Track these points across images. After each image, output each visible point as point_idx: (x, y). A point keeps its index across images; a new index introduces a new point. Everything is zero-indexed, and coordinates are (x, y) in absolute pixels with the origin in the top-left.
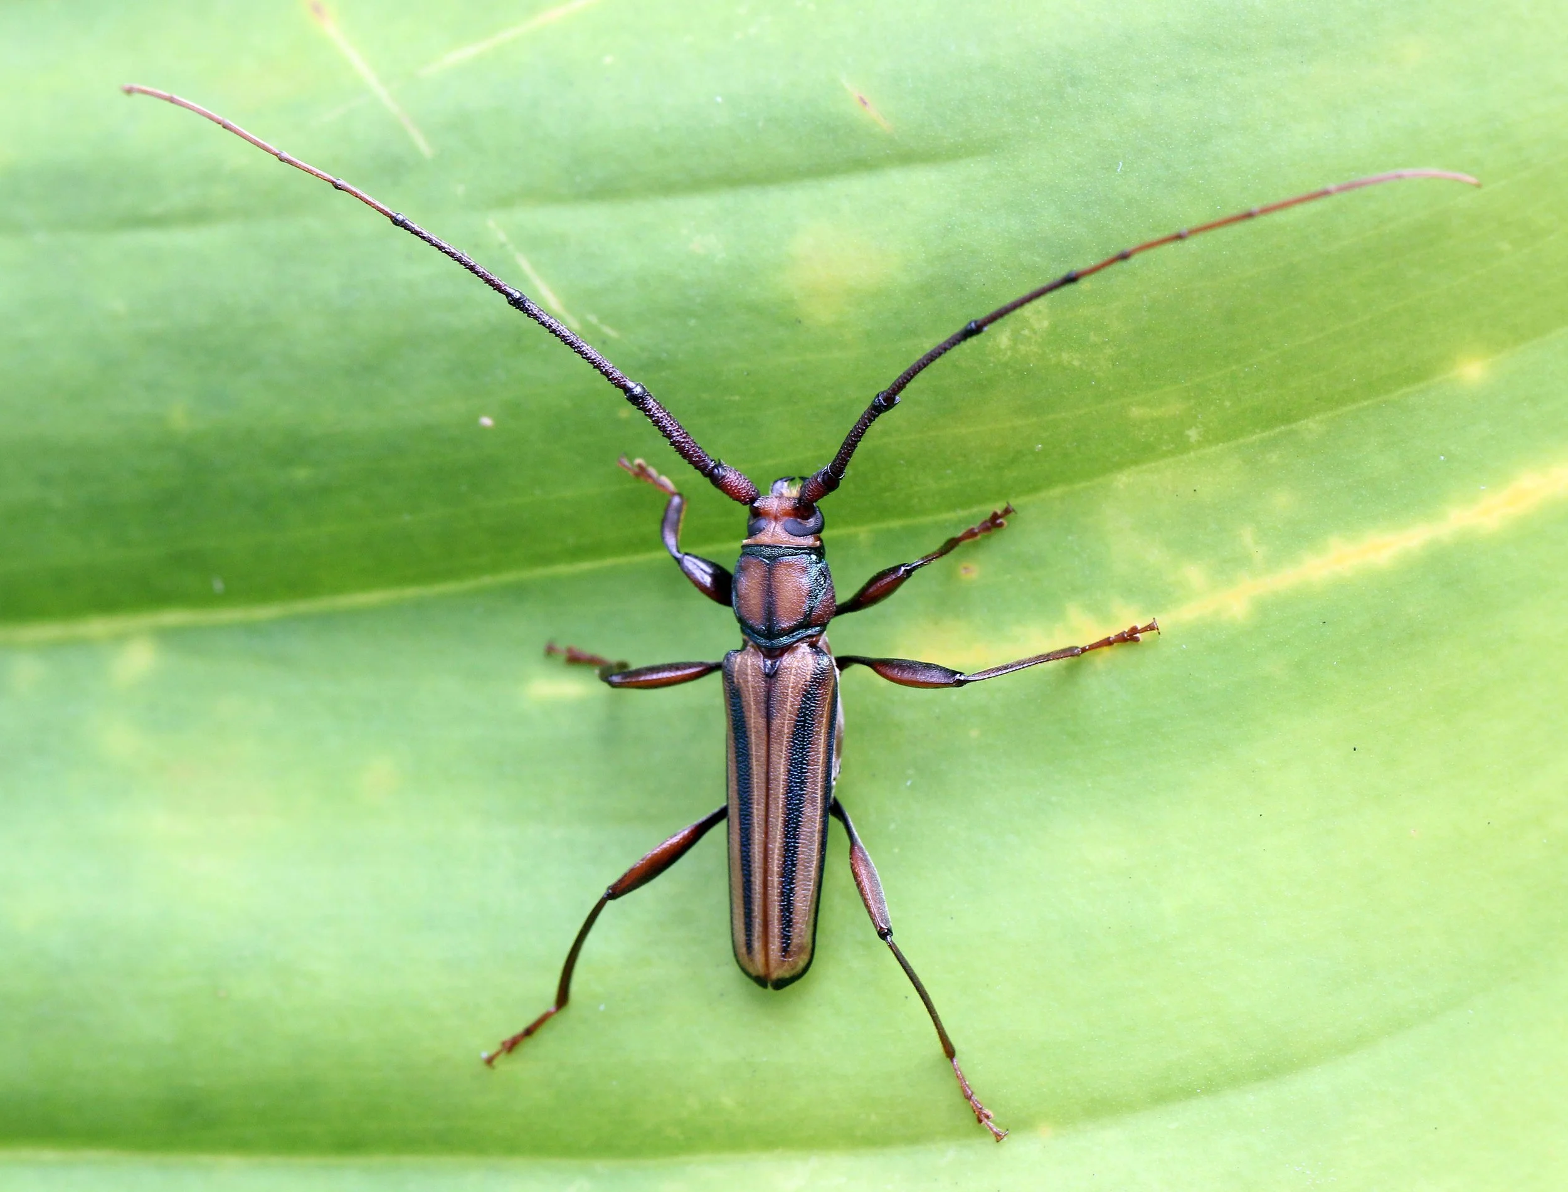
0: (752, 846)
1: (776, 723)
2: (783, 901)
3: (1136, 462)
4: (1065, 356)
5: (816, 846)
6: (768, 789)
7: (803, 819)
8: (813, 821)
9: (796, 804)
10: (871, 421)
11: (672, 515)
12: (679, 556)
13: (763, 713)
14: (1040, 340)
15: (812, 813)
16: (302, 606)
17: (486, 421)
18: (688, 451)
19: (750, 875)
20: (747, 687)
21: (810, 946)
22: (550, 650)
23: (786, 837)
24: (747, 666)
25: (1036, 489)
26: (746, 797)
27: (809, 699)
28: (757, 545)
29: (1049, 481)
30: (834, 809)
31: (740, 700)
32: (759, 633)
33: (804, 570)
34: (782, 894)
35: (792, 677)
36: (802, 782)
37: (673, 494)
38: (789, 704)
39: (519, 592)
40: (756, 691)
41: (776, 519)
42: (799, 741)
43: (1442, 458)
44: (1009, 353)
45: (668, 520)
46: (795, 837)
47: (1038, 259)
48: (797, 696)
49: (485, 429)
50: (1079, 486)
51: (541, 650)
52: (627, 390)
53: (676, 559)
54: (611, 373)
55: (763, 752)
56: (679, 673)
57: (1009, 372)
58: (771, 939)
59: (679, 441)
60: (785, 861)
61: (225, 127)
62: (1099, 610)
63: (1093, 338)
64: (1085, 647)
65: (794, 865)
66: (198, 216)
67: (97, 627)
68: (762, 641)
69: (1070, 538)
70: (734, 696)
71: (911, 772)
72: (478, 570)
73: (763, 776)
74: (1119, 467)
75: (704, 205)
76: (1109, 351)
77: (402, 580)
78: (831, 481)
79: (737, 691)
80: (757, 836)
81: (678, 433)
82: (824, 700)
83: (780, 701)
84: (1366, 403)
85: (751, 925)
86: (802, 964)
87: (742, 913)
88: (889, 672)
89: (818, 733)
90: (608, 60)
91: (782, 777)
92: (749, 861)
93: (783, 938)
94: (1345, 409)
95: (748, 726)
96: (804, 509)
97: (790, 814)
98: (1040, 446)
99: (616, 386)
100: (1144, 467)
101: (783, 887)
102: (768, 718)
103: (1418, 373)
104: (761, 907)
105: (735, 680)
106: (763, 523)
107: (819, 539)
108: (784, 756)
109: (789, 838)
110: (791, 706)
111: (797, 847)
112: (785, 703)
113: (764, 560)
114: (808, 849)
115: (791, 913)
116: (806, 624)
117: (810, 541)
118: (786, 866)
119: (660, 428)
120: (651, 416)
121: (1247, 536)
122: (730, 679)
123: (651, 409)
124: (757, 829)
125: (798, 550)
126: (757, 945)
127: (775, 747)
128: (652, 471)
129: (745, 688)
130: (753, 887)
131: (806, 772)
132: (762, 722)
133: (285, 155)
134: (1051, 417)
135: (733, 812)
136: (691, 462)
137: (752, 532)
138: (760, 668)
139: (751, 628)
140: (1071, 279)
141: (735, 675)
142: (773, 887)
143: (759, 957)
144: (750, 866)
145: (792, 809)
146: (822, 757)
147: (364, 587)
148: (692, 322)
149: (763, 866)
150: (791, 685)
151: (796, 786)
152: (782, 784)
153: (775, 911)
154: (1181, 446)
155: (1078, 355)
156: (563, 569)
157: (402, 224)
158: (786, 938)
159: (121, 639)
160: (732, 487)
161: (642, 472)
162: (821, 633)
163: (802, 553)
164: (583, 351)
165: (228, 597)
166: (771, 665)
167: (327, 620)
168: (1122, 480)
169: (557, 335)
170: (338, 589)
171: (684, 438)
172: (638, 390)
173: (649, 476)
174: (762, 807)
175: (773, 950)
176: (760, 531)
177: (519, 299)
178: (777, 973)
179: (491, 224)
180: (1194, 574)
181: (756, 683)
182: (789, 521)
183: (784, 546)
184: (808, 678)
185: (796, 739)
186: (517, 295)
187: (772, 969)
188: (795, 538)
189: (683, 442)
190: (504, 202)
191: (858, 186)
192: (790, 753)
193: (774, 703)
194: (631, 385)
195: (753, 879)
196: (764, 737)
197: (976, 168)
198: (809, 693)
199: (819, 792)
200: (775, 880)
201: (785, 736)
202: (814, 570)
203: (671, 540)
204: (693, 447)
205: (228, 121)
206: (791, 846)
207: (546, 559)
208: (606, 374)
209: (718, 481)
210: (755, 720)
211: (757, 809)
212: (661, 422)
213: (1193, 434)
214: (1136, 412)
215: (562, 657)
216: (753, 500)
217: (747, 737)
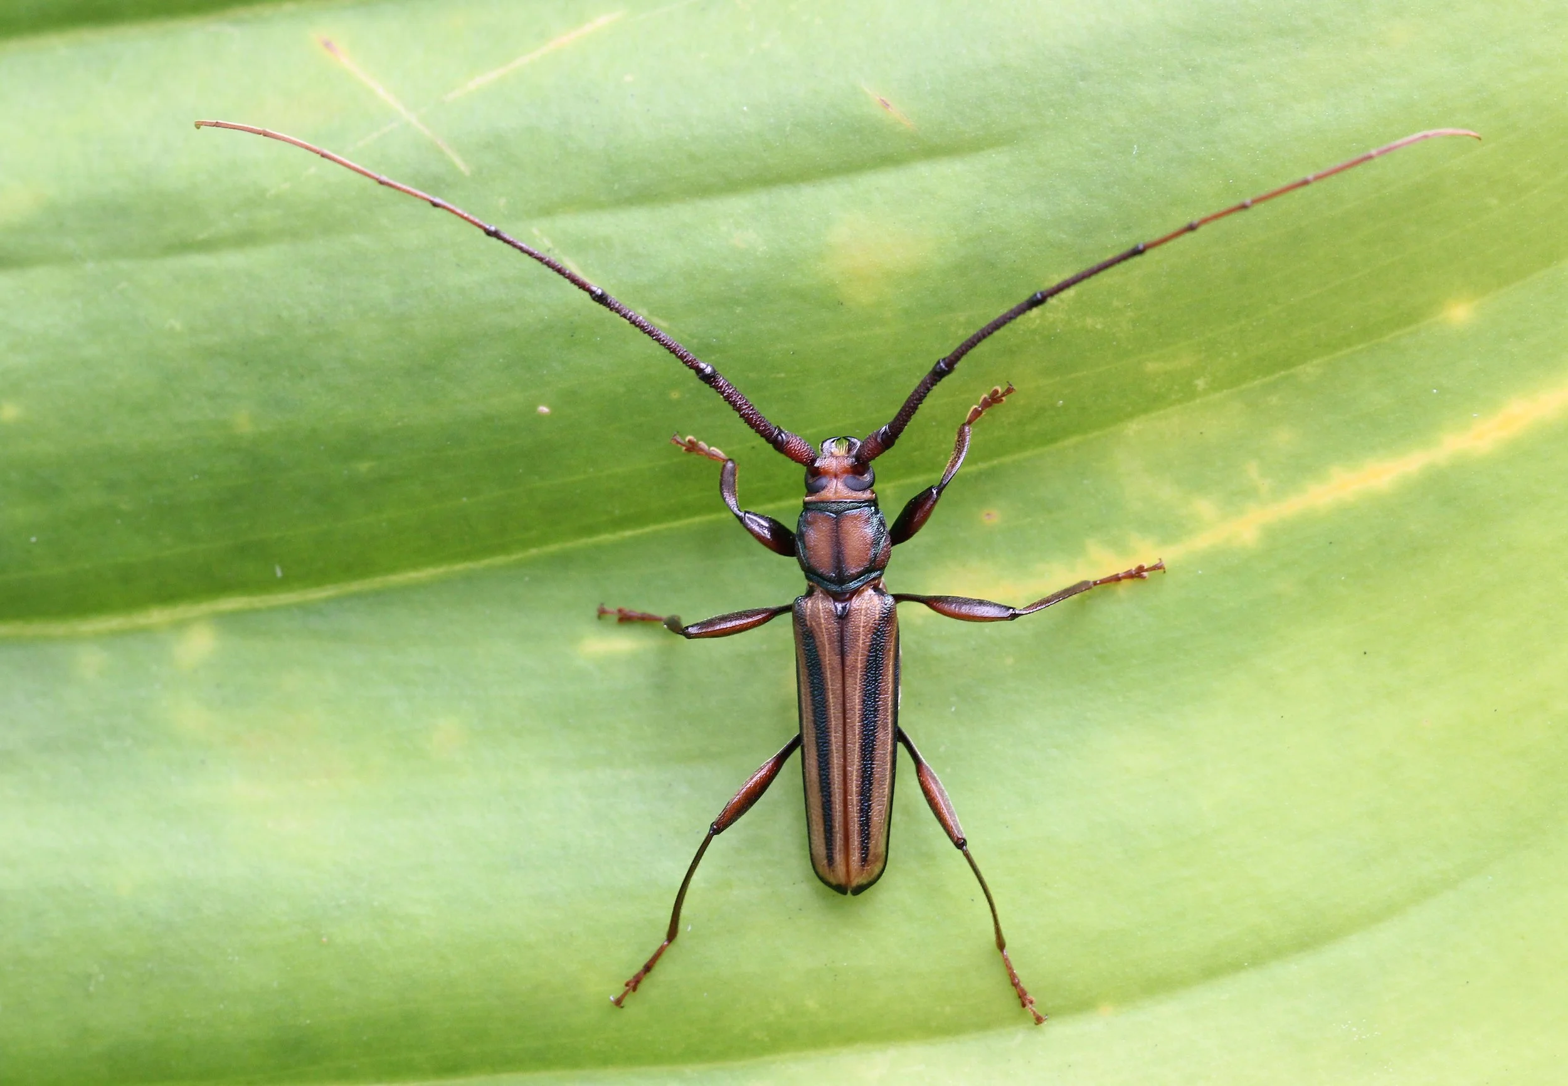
0: (831, 770)
1: (850, 659)
2: (862, 817)
3: (1146, 411)
4: (1089, 321)
5: (889, 766)
6: (845, 718)
7: (878, 743)
8: (884, 743)
9: (872, 730)
10: (932, 385)
11: (728, 478)
12: (741, 514)
13: (837, 650)
14: (1067, 308)
15: (884, 737)
16: (355, 586)
17: (544, 409)
18: (756, 421)
19: (830, 796)
20: (821, 628)
21: (884, 853)
22: (602, 613)
23: (864, 760)
24: (819, 610)
25: (1054, 440)
26: (824, 726)
27: (878, 636)
28: (823, 502)
29: (1065, 432)
30: (899, 736)
31: (814, 640)
32: (830, 580)
33: (867, 521)
34: (861, 810)
35: (862, 617)
36: (876, 710)
37: (727, 461)
38: (861, 642)
39: (564, 561)
40: (829, 632)
41: (836, 476)
42: (872, 674)
43: (1435, 391)
44: (1038, 321)
45: (725, 482)
46: (872, 759)
47: (1064, 236)
48: (868, 634)
49: (542, 417)
50: (1093, 435)
51: (594, 613)
52: (699, 371)
53: (737, 516)
54: (686, 357)
55: (839, 685)
56: (750, 620)
57: (1037, 338)
58: (851, 851)
59: (748, 414)
60: (863, 782)
61: (323, 156)
62: (1118, 545)
63: (1116, 303)
64: (1096, 582)
65: (871, 784)
66: (246, 239)
67: (157, 616)
68: (834, 588)
69: (1085, 482)
70: (806, 636)
71: (953, 699)
72: (525, 544)
73: (839, 707)
74: (1130, 416)
75: (739, 204)
76: (1130, 314)
77: (466, 556)
78: (888, 440)
79: (811, 632)
80: (836, 761)
81: (746, 406)
82: (891, 636)
83: (852, 639)
84: (1360, 347)
85: (831, 840)
86: (877, 871)
87: (822, 829)
88: (946, 607)
89: (887, 665)
90: (629, 78)
91: (858, 707)
92: (829, 784)
93: (863, 849)
94: (1339, 354)
95: (823, 663)
96: (860, 466)
97: (866, 739)
98: (1061, 402)
99: (690, 368)
100: (1154, 415)
101: (862, 804)
102: (843, 655)
103: (1409, 317)
104: (842, 824)
105: (808, 623)
106: (824, 481)
107: (873, 492)
108: (858, 688)
109: (866, 760)
110: (863, 643)
111: (873, 768)
112: (857, 641)
113: (831, 514)
114: (882, 769)
115: (869, 827)
116: (868, 571)
117: (867, 495)
118: (864, 786)
119: (730, 402)
120: (722, 393)
121: (1252, 470)
122: (802, 622)
123: (722, 387)
124: (835, 755)
125: (859, 504)
126: (839, 857)
127: (849, 681)
128: (702, 444)
129: (817, 630)
130: (834, 806)
131: (878, 701)
132: (837, 659)
133: (384, 178)
134: (1073, 375)
135: (810, 739)
136: (758, 431)
137: (812, 490)
138: (831, 611)
139: (821, 576)
140: (1136, 252)
141: (808, 618)
142: (852, 805)
143: (840, 868)
144: (830, 788)
145: (867, 735)
146: (891, 686)
147: (415, 566)
148: (739, 310)
149: (842, 787)
150: (862, 624)
151: (871, 714)
152: (858, 713)
153: (855, 827)
154: (1189, 393)
155: (1101, 319)
156: (606, 538)
157: (495, 234)
158: (865, 849)
159: (180, 626)
160: (796, 450)
161: (692, 447)
162: (881, 575)
163: (864, 506)
164: (660, 339)
165: (284, 584)
166: (842, 608)
167: (380, 597)
168: (1132, 428)
169: (637, 326)
170: (392, 569)
171: (752, 410)
172: (708, 370)
173: (702, 450)
174: (840, 734)
175: (854, 861)
176: (823, 488)
177: (602, 295)
178: (856, 881)
179: (535, 231)
180: (1204, 507)
181: (829, 624)
182: (851, 480)
183: (849, 501)
184: (877, 617)
185: (869, 672)
186: (599, 292)
187: (852, 878)
188: (857, 492)
189: (751, 414)
190: (547, 211)
191: (887, 180)
192: (864, 685)
193: (847, 640)
194: (702, 365)
195: (833, 799)
196: (839, 672)
197: (999, 158)
198: (878, 630)
199: (889, 717)
200: (854, 798)
201: (859, 671)
202: (875, 520)
203: (731, 501)
204: (759, 417)
205: (326, 151)
206: (869, 768)
207: (590, 530)
208: (681, 357)
209: (780, 446)
210: (829, 658)
211: (836, 737)
212: (732, 397)
213: (1200, 383)
214: (1151, 367)
215: (615, 618)
216: (814, 461)
217: (822, 673)
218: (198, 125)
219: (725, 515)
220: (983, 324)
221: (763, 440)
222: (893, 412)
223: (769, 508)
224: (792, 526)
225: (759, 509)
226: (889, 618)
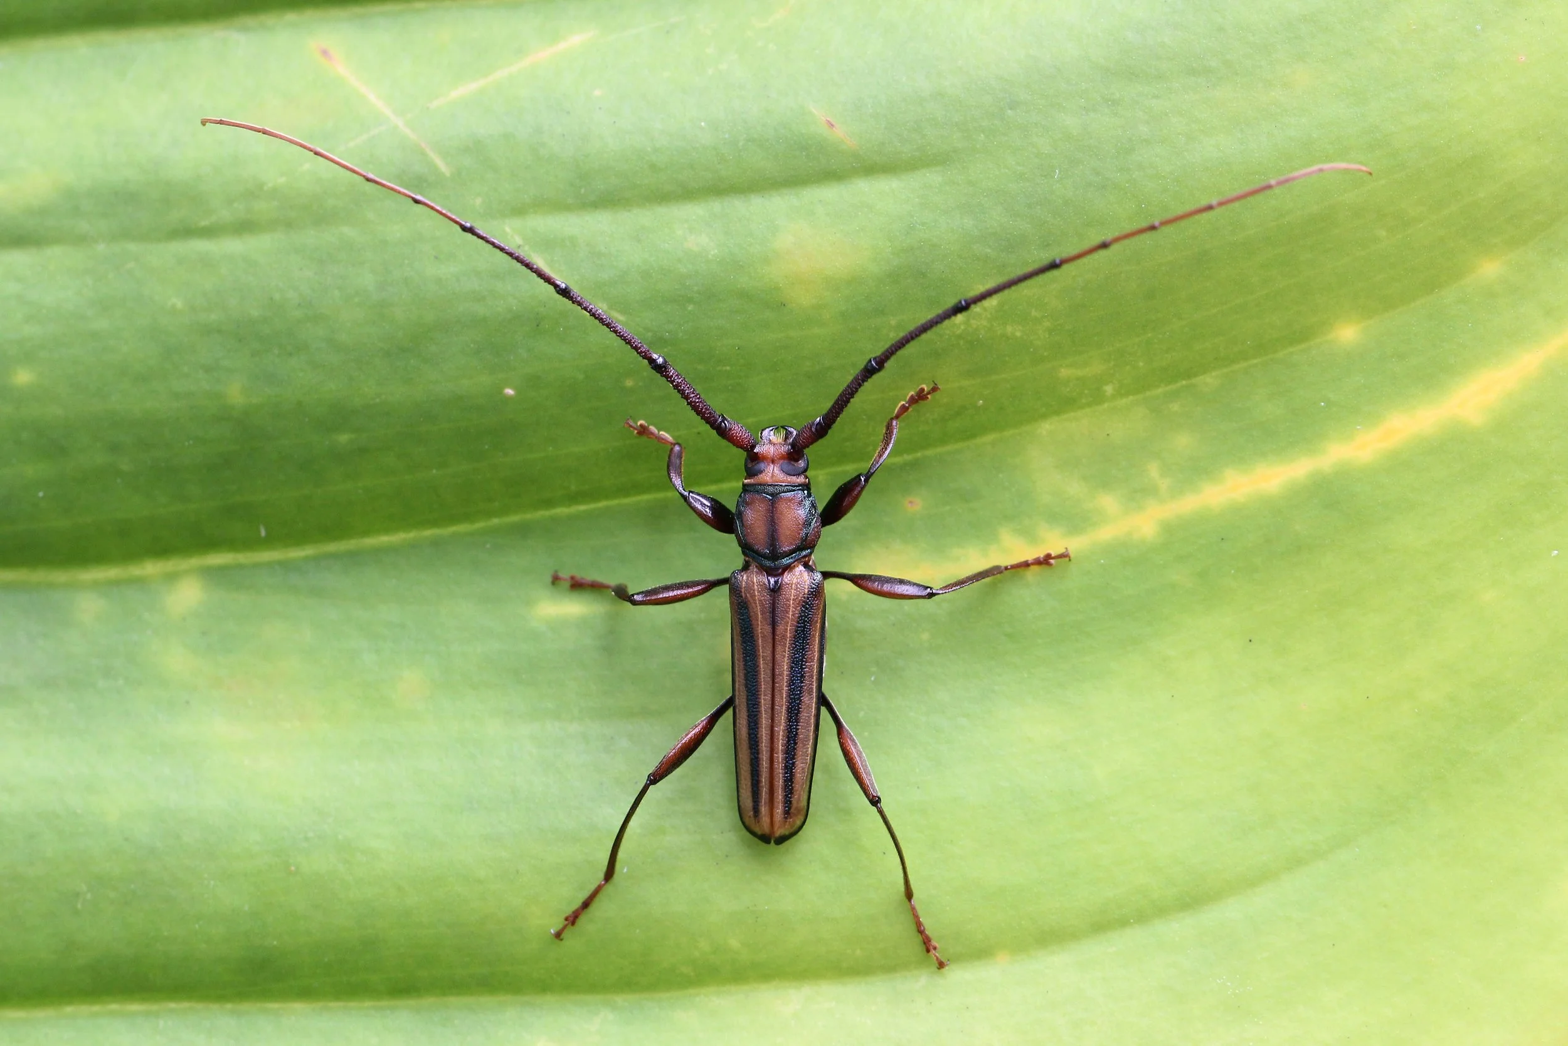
0: (760, 729)
1: (780, 628)
2: (786, 773)
3: (1057, 413)
4: (1009, 329)
5: (812, 728)
6: (773, 682)
7: (803, 706)
8: (809, 707)
9: (798, 694)
10: (864, 381)
11: (676, 461)
12: (686, 493)
13: (769, 620)
14: (989, 316)
15: (810, 702)
16: (332, 547)
17: (510, 392)
18: (702, 409)
19: (758, 754)
20: (755, 600)
21: (806, 807)
22: (556, 579)
23: (790, 721)
24: (754, 583)
25: (973, 436)
26: (754, 690)
27: (807, 609)
28: (761, 485)
29: (984, 429)
30: (823, 701)
31: (748, 610)
32: (764, 556)
33: (800, 503)
34: (786, 767)
35: (793, 591)
36: (802, 676)
37: (675, 444)
38: (791, 613)
39: (523, 531)
40: (762, 603)
41: (773, 462)
42: (800, 643)
43: (1323, 404)
44: (962, 327)
45: (672, 464)
46: (797, 721)
47: (989, 250)
48: (798, 607)
49: (508, 398)
50: (1008, 433)
51: (549, 579)
52: (652, 361)
53: (682, 495)
54: (640, 348)
55: (769, 652)
56: (690, 590)
57: (962, 342)
58: (776, 804)
59: (695, 402)
60: (788, 742)
61: (317, 153)
62: (1029, 534)
63: (1034, 313)
64: (1007, 567)
65: (796, 744)
66: (244, 227)
67: (151, 568)
68: (768, 563)
69: (1001, 475)
70: (741, 606)
71: (874, 669)
72: (489, 514)
73: (769, 672)
74: (1044, 417)
75: (695, 211)
76: (1047, 324)
77: (434, 523)
78: (822, 430)
79: (745, 603)
80: (764, 721)
81: (693, 395)
82: (819, 609)
83: (783, 611)
84: (1255, 361)
85: (758, 794)
86: (799, 823)
87: (750, 784)
88: (870, 584)
89: (814, 636)
90: (597, 93)
91: (785, 673)
92: (758, 742)
93: (786, 803)
94: (1236, 367)
95: (755, 632)
96: (795, 453)
97: (792, 702)
98: (981, 402)
99: (644, 358)
100: (1065, 416)
101: (787, 762)
102: (774, 625)
103: (1301, 336)
104: (767, 779)
105: (743, 594)
106: (762, 466)
107: (806, 477)
108: (787, 655)
109: (792, 722)
110: (793, 615)
111: (798, 729)
112: (787, 612)
113: (768, 496)
114: (805, 731)
115: (792, 782)
116: (799, 549)
117: (801, 480)
118: (789, 745)
119: (679, 391)
120: (672, 382)
121: (1153, 470)
122: (738, 594)
123: (672, 376)
124: (764, 715)
125: (793, 487)
126: (764, 809)
127: (779, 648)
128: (653, 428)
129: (752, 601)
130: (761, 762)
131: (805, 668)
132: (768, 629)
133: (371, 176)
134: (994, 377)
135: (741, 702)
136: (703, 418)
137: (751, 473)
138: (765, 584)
139: (757, 552)
140: (1054, 266)
141: (743, 590)
142: (778, 762)
143: (765, 820)
144: (758, 746)
145: (794, 699)
146: (816, 655)
147: (387, 531)
148: (691, 307)
149: (769, 745)
150: (792, 597)
151: (798, 680)
152: (786, 678)
153: (780, 782)
154: (1098, 398)
155: (1021, 328)
156: (561, 511)
157: (470, 230)
158: (788, 802)
159: (172, 578)
160: (737, 437)
161: (643, 431)
162: (811, 554)
163: (798, 490)
164: (617, 330)
165: (269, 542)
166: (775, 582)
167: (354, 558)
168: (1046, 427)
169: (596, 318)
170: (366, 533)
171: (698, 398)
172: (660, 361)
173: (652, 434)
174: (769, 697)
175: (778, 813)
176: (761, 472)
177: (566, 288)
178: (779, 832)
179: (508, 229)
180: (1109, 502)
181: (762, 597)
182: (786, 467)
183: (784, 484)
184: (806, 591)
185: (797, 642)
186: (563, 286)
187: (776, 829)
188: (791, 477)
189: (698, 402)
190: (519, 211)
191: (829, 194)
192: (792, 653)
193: (778, 611)
194: (655, 356)
195: (760, 756)
196: (770, 640)
197: (932, 177)
198: (807, 603)
199: (814, 683)
200: (780, 756)
201: (788, 640)
202: (807, 503)
203: (677, 482)
204: (705, 406)
205: (319, 149)
206: (794, 728)
207: (549, 503)
208: (636, 348)
209: (723, 432)
210: (761, 628)
211: (765, 700)
212: (681, 386)
213: (1109, 389)
214: (1064, 372)
215: (567, 584)
216: (753, 447)
217: (754, 641)
218: (204, 123)
219: (671, 494)
220: (911, 327)
221: (708, 426)
222: (827, 405)
223: (712, 489)
224: (731, 506)
225: (702, 490)
226: (817, 592)
